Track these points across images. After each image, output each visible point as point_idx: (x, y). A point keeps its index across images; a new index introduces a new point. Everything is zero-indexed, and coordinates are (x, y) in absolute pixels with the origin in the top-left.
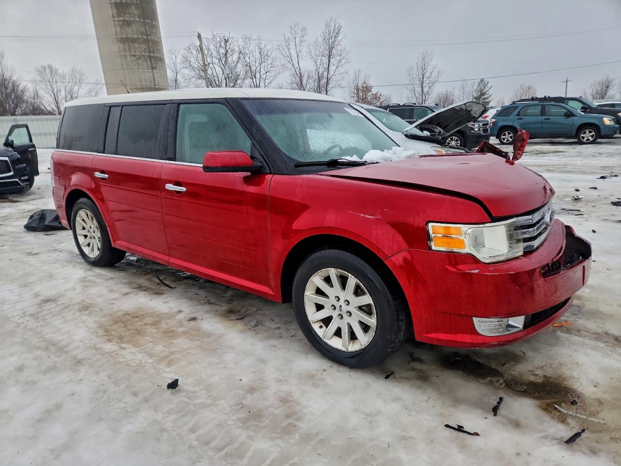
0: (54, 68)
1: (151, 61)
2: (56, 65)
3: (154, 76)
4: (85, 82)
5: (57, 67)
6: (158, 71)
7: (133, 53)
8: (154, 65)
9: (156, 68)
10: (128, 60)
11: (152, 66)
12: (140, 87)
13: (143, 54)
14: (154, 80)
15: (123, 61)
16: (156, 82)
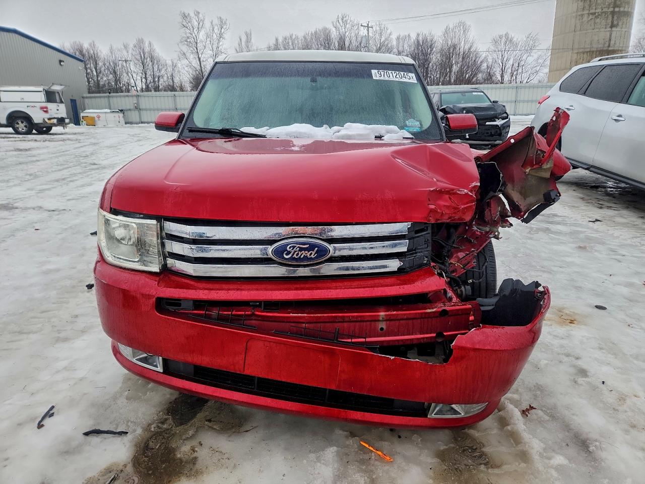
0: (510, 37)
1: (613, 17)
2: (512, 34)
3: (611, 36)
4: (537, 48)
5: (513, 36)
6: (618, 29)
7: (593, 11)
8: (615, 23)
9: (617, 26)
10: (584, 19)
11: (612, 22)
12: (588, 50)
13: (605, 10)
14: (610, 40)
15: (578, 21)
16: (612, 42)
